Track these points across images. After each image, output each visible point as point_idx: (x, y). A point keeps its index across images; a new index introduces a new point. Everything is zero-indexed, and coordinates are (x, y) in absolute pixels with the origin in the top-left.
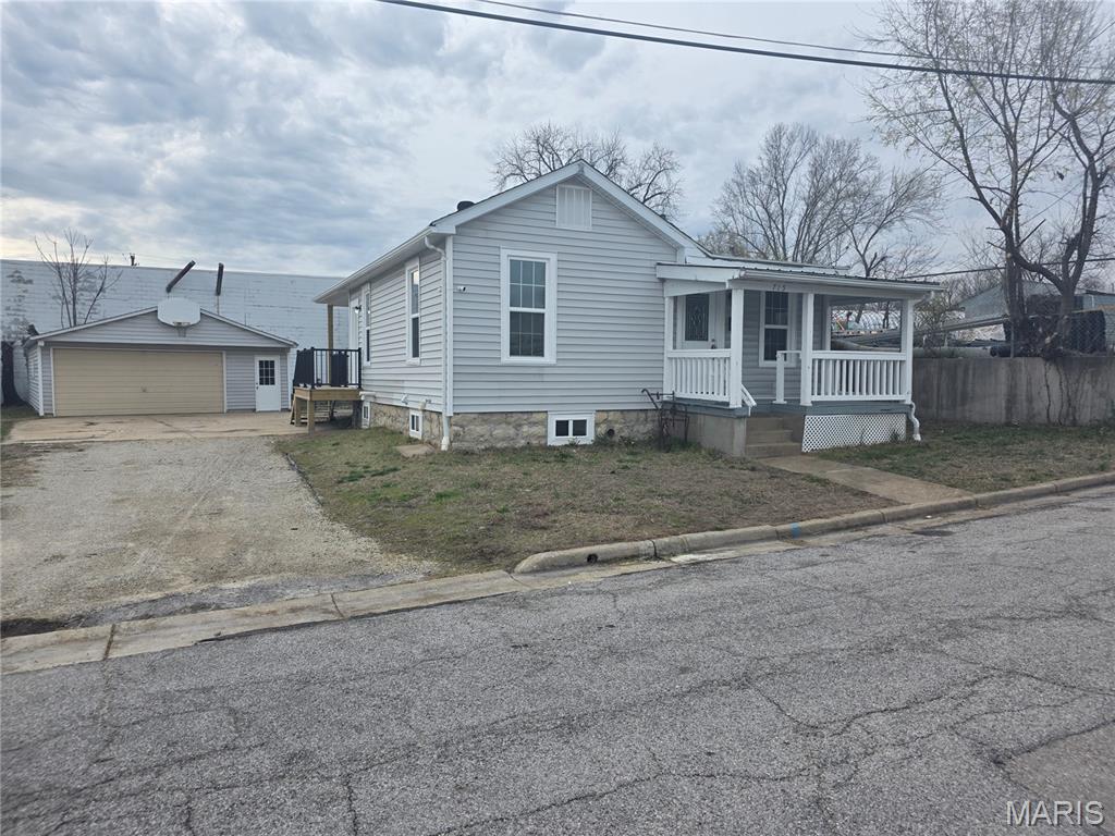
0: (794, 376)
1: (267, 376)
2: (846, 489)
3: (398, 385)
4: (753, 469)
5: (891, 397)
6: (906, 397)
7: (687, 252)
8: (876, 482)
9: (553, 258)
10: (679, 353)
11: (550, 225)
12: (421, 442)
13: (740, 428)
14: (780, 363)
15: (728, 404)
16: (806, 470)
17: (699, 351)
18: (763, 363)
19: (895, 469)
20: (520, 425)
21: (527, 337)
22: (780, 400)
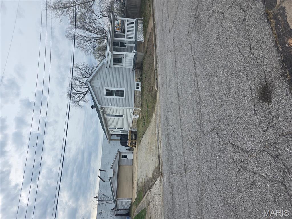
0: (130, 42)
1: (125, 156)
2: (150, 36)
3: (128, 121)
4: (146, 52)
5: (134, 23)
6: (135, 20)
7: (104, 62)
8: (149, 30)
9: (105, 88)
10: (124, 64)
11: (99, 88)
12: (139, 115)
13: (139, 53)
14: (127, 45)
15: (134, 56)
16: (147, 42)
17: (124, 60)
18: (127, 48)
19: (147, 25)
20: (137, 96)
21: (120, 93)
22: (134, 45)
